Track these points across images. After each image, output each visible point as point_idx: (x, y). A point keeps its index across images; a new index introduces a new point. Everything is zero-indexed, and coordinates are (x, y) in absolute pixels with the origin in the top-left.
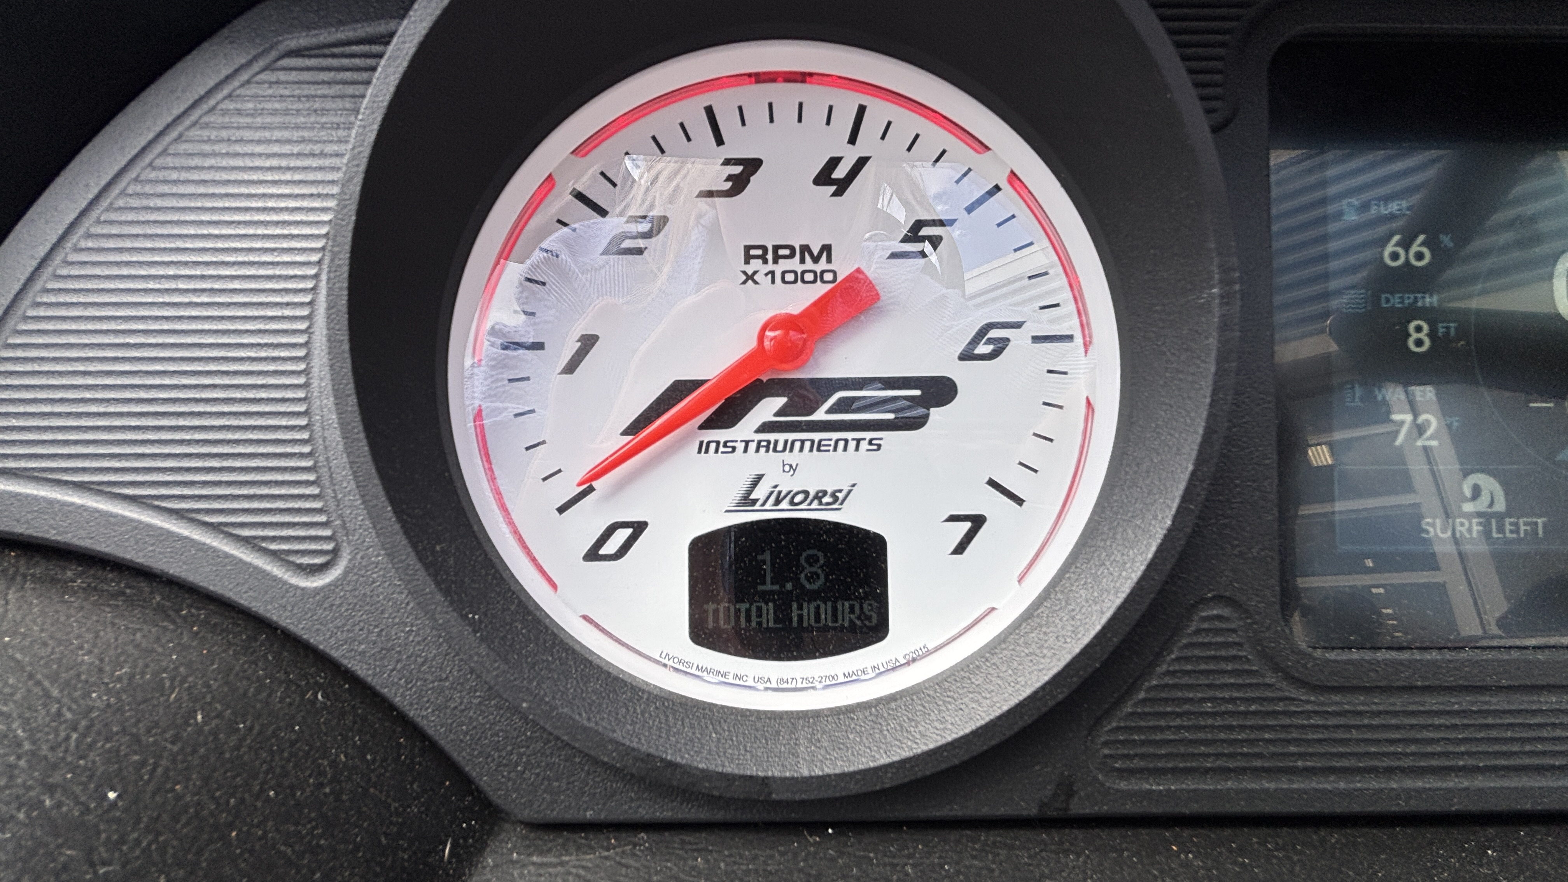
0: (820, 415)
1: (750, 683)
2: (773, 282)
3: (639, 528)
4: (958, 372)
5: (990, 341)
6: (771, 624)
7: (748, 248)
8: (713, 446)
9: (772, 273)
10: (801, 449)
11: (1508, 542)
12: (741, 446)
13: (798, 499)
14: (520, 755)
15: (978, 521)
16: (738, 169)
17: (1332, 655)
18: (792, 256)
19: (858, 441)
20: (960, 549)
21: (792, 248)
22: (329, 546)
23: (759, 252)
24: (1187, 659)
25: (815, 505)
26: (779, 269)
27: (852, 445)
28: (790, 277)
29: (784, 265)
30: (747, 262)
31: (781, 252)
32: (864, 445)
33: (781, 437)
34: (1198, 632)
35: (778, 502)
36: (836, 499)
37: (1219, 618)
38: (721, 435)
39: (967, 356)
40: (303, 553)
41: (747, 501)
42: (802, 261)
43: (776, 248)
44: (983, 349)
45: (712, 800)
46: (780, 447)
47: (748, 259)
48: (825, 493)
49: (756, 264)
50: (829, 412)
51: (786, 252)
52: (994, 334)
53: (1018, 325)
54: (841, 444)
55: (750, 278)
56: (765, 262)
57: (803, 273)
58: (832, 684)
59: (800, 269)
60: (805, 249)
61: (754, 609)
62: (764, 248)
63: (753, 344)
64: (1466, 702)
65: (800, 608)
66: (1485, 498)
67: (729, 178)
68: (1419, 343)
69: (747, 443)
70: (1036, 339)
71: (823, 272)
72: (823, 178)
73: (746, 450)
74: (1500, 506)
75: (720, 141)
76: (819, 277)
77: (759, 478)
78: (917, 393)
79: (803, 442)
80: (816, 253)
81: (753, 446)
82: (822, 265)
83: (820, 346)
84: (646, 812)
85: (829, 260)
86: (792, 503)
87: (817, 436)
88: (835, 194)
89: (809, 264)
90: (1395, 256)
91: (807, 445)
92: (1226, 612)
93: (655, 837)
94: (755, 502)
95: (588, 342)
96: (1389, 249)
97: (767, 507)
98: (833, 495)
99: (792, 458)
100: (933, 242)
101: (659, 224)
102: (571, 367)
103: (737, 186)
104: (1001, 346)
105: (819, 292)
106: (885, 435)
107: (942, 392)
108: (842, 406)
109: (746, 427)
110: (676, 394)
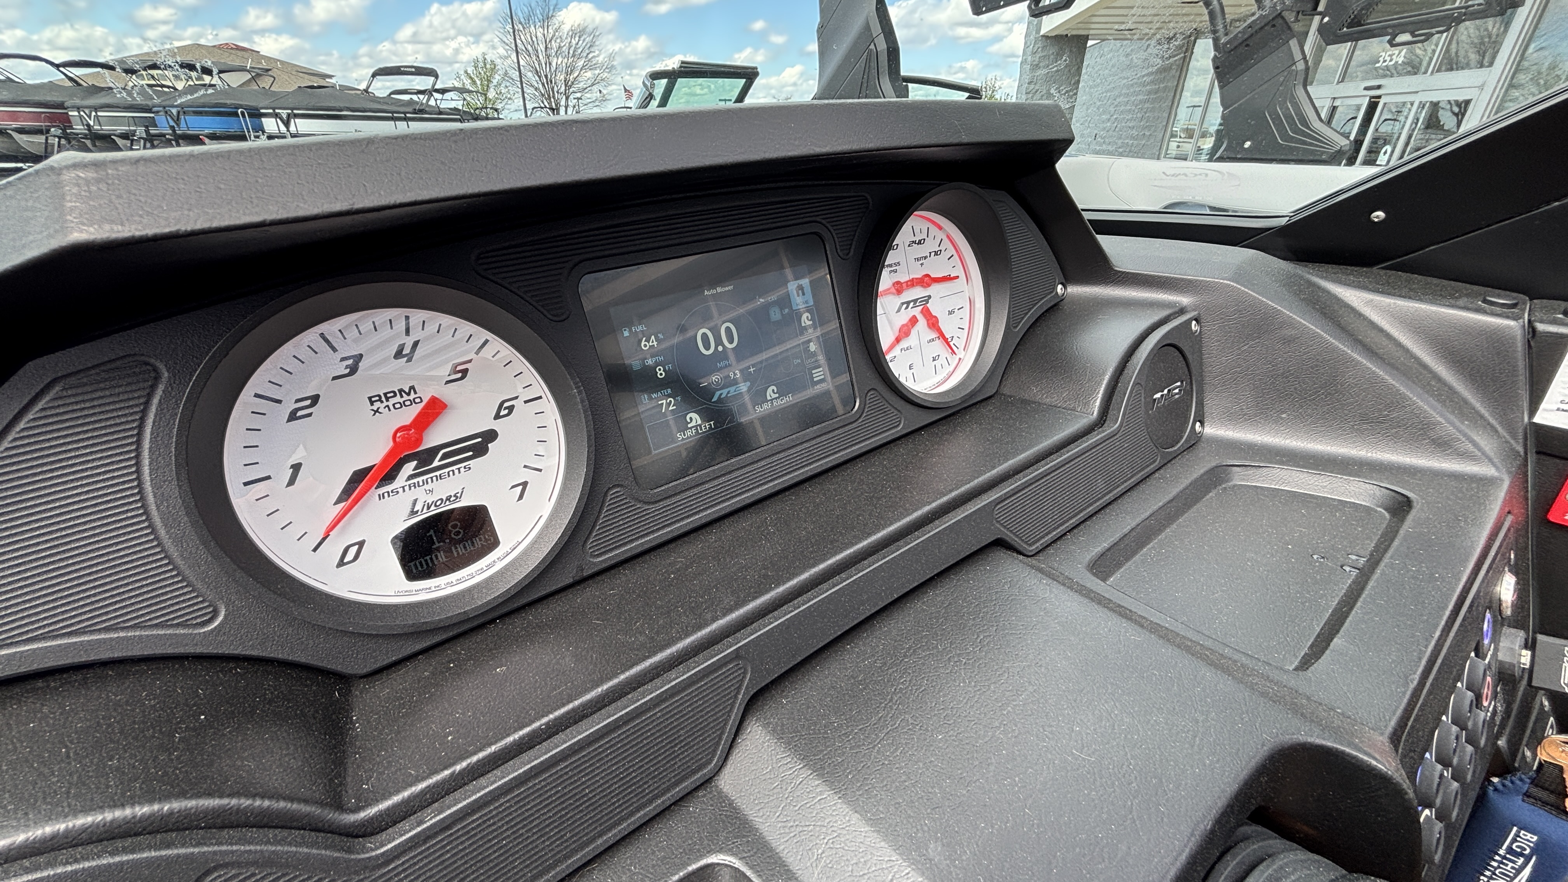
0: (436, 463)
1: (443, 586)
2: (389, 410)
3: (361, 544)
4: (496, 425)
5: (506, 408)
6: (445, 560)
7: (370, 398)
8: (386, 495)
9: (388, 406)
10: (432, 481)
11: (704, 432)
12: (401, 490)
13: (438, 503)
14: (353, 651)
15: (525, 484)
16: (350, 362)
17: (655, 491)
18: (395, 395)
19: (459, 469)
20: (521, 497)
21: (394, 392)
22: (211, 609)
23: (377, 398)
24: (610, 510)
25: (448, 503)
26: (390, 403)
27: (456, 472)
28: (398, 406)
29: (392, 401)
30: (372, 404)
31: (389, 395)
32: (462, 470)
33: (420, 479)
34: (611, 499)
35: (429, 508)
36: (457, 497)
37: (617, 492)
38: (389, 488)
39: (497, 416)
40: (196, 618)
41: (413, 513)
42: (402, 396)
43: (385, 394)
44: (503, 413)
45: (445, 628)
46: (421, 484)
47: (372, 403)
48: (451, 496)
49: (377, 405)
50: (439, 461)
51: (392, 394)
52: (506, 405)
53: (516, 398)
54: (451, 473)
55: (377, 411)
56: (382, 402)
57: (404, 402)
58: (482, 571)
59: (401, 400)
60: (401, 391)
61: (433, 556)
62: (379, 396)
63: (391, 444)
64: (699, 489)
65: (456, 548)
66: (694, 421)
67: (347, 367)
68: (661, 374)
69: (403, 487)
70: (526, 402)
71: (414, 399)
72: (399, 354)
73: (404, 491)
74: (699, 422)
75: (334, 350)
76: (414, 402)
77: (416, 500)
78: (480, 440)
79: (432, 478)
80: (407, 391)
81: (407, 488)
82: (412, 396)
83: (426, 431)
84: (419, 647)
85: (415, 393)
86: (436, 506)
87: (438, 473)
88: (407, 361)
89: (406, 397)
90: (645, 346)
91: (434, 478)
92: (618, 489)
93: (426, 654)
94: (417, 512)
95: (296, 468)
96: (643, 344)
97: (425, 511)
98: (455, 496)
99: (427, 487)
100: (465, 372)
101: (315, 399)
102: (291, 482)
103: (353, 370)
104: (511, 409)
105: (416, 409)
106: (471, 463)
107: (490, 436)
108: (445, 456)
109: (401, 480)
110: (358, 477)
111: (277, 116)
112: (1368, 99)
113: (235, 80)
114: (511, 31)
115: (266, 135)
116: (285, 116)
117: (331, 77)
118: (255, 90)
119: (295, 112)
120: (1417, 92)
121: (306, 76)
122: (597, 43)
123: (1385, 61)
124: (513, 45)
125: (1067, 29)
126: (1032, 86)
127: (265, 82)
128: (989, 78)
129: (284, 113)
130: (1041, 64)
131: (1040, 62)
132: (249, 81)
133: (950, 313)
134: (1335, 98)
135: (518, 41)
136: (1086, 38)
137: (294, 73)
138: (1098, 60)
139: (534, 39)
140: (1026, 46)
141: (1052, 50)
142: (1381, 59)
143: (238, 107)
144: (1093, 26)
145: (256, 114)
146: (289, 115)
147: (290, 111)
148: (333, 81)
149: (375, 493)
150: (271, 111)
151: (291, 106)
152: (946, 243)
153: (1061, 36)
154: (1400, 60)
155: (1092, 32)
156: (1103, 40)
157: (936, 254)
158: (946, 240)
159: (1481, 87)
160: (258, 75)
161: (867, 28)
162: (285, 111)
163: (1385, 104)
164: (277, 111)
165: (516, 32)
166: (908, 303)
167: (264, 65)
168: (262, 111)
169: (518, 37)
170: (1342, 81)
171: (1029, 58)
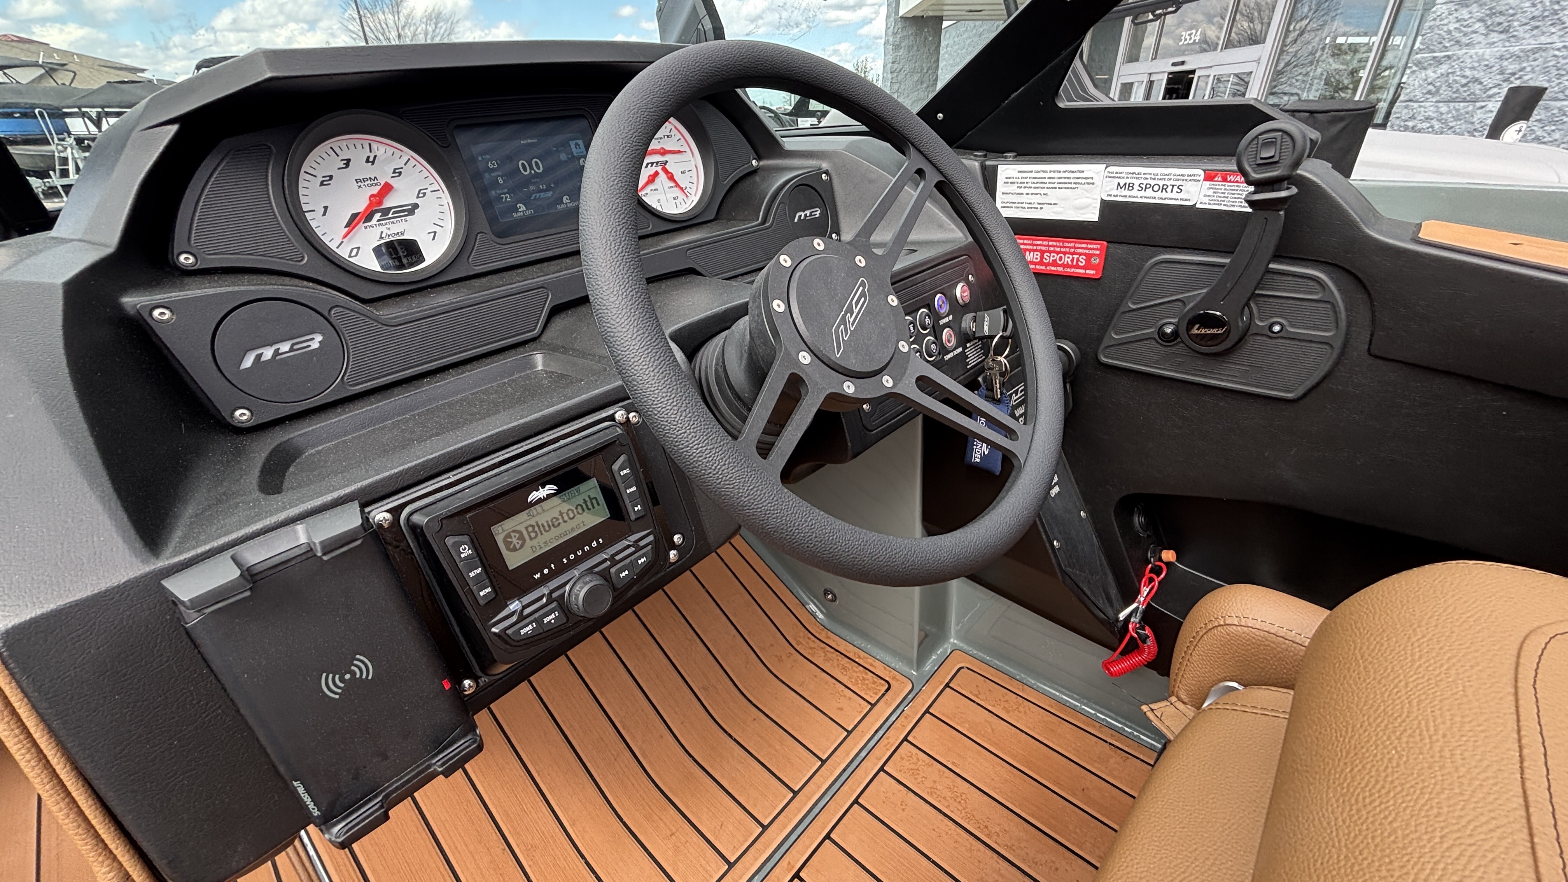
0: (390, 215)
2: (366, 187)
3: (359, 248)
4: (418, 201)
6: (399, 264)
7: (356, 180)
8: (368, 227)
9: (365, 185)
11: (528, 215)
12: (374, 226)
13: (393, 235)
15: (435, 233)
16: (345, 162)
18: (368, 180)
20: (433, 239)
21: (367, 178)
22: (302, 255)
24: (480, 244)
25: (398, 236)
27: (400, 221)
28: (369, 185)
29: (366, 183)
31: (365, 180)
32: (403, 221)
33: (383, 222)
35: (389, 237)
36: (402, 234)
38: (369, 224)
39: (418, 197)
40: (296, 258)
41: (382, 238)
42: (371, 181)
43: (363, 179)
44: (421, 195)
46: (384, 224)
47: (357, 182)
48: (399, 233)
49: (360, 183)
50: (392, 215)
52: (422, 192)
53: (427, 189)
54: (398, 221)
55: (360, 187)
56: (362, 182)
57: (372, 184)
60: (370, 178)
62: (360, 179)
63: (368, 203)
65: (406, 258)
66: (522, 208)
67: (344, 164)
70: (433, 191)
72: (368, 161)
73: (376, 226)
74: (525, 209)
75: (337, 154)
76: (376, 184)
77: (382, 232)
78: (411, 207)
79: (388, 222)
80: (373, 179)
82: (376, 181)
83: (384, 199)
85: (378, 180)
88: (372, 165)
89: (373, 182)
91: (390, 223)
95: (326, 208)
97: (387, 238)
99: (388, 226)
100: (400, 173)
101: (331, 177)
102: (324, 214)
103: (347, 165)
104: (425, 194)
105: (378, 188)
106: (407, 218)
107: (416, 206)
108: (394, 213)
109: (374, 221)
110: (354, 216)
111: (84, 115)
112: (1166, 75)
113: (24, 76)
114: (356, 16)
115: (73, 137)
116: (94, 115)
117: (143, 71)
118: (53, 88)
119: (106, 110)
120: (1211, 67)
121: (112, 71)
122: (457, 30)
123: (1186, 40)
124: (361, 34)
125: (923, 11)
126: (896, 66)
127: (64, 78)
128: (860, 60)
129: (93, 112)
130: (903, 44)
131: (901, 42)
132: (41, 77)
133: (682, 172)
134: (1150, 74)
135: (367, 29)
136: (940, 19)
137: (96, 67)
138: (956, 39)
139: (384, 26)
140: (887, 28)
141: (910, 31)
142: (1183, 38)
143: (34, 106)
144: (946, 8)
145: (58, 115)
146: (99, 113)
147: (100, 110)
148: (147, 75)
149: (362, 225)
150: (76, 110)
151: (99, 103)
152: (674, 131)
153: (918, 17)
154: (1197, 39)
155: (945, 13)
156: (958, 21)
157: (668, 137)
158: (673, 129)
159: (1258, 61)
160: (51, 71)
161: (694, 9)
162: (94, 110)
163: (1199, 77)
164: (84, 110)
165: (363, 18)
166: (652, 164)
167: (57, 59)
168: (65, 110)
169: (365, 24)
170: (1154, 58)
171: (891, 39)
